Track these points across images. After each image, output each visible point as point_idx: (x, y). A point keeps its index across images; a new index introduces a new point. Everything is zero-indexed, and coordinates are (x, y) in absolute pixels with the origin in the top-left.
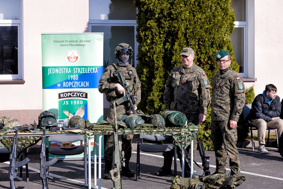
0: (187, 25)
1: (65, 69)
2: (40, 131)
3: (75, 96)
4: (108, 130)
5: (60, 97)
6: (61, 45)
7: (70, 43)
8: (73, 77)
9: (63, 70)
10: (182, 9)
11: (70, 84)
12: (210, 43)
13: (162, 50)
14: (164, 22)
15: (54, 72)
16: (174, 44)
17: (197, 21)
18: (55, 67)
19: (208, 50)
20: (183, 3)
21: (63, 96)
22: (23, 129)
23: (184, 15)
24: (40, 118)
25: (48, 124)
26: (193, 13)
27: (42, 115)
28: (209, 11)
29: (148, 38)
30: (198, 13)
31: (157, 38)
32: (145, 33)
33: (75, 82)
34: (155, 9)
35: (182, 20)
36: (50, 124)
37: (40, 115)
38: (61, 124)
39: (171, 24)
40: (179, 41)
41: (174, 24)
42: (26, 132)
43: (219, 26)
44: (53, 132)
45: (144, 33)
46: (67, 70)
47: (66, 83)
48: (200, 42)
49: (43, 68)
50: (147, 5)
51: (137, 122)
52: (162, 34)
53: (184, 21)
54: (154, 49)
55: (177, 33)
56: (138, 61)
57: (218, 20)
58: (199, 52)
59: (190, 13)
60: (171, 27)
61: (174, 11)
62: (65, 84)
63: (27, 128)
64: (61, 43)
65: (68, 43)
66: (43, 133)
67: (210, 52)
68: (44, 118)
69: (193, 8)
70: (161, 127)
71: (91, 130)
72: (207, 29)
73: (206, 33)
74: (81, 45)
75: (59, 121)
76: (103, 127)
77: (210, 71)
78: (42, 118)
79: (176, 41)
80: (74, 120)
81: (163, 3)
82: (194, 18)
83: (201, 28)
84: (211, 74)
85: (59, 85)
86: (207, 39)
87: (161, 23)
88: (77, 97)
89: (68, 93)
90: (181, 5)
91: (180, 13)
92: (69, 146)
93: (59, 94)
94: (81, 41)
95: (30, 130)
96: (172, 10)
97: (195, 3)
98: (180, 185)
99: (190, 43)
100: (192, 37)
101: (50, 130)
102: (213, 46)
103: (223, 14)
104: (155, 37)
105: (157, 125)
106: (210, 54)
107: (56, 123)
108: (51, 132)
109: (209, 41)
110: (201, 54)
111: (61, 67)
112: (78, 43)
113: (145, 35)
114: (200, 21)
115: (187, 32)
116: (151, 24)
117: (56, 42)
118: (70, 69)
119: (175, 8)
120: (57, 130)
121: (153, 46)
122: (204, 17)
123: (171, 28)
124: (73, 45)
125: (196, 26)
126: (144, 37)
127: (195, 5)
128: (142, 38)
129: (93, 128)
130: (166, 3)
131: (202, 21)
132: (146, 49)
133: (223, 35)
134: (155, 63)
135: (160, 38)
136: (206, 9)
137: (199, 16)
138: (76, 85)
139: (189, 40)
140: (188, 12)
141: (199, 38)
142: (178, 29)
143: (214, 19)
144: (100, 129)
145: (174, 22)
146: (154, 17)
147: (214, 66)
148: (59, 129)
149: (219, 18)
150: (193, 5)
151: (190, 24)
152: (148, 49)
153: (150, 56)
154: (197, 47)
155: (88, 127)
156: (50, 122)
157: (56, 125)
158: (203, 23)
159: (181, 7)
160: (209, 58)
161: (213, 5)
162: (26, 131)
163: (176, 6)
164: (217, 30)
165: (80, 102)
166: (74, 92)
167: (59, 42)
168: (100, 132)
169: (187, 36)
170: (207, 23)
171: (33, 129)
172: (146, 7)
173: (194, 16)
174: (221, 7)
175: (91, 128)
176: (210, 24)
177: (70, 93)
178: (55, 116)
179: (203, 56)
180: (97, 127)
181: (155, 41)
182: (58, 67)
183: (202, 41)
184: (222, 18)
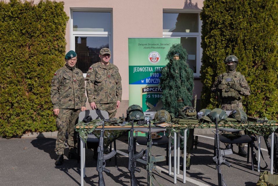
0: (245, 33)
1: (147, 68)
2: (129, 124)
3: (156, 90)
4: (193, 124)
5: (143, 92)
6: (145, 48)
7: (152, 46)
8: (154, 75)
9: (146, 68)
10: (241, 20)
11: (151, 81)
12: (264, 48)
13: (224, 54)
14: (225, 31)
15: (138, 70)
16: (234, 49)
17: (253, 30)
18: (139, 67)
19: (261, 54)
20: (242, 15)
21: (146, 90)
22: (112, 122)
23: (242, 25)
24: (128, 111)
25: (136, 117)
26: (250, 24)
27: (130, 109)
28: (263, 21)
29: (212, 44)
30: (254, 23)
31: (220, 44)
32: (210, 41)
33: (156, 79)
34: (219, 20)
35: (241, 29)
36: (138, 118)
37: (129, 109)
38: (148, 117)
39: (232, 33)
40: (238, 46)
41: (234, 32)
42: (115, 126)
43: (272, 33)
44: (141, 126)
45: (208, 40)
46: (149, 69)
47: (148, 79)
48: (255, 47)
49: (130, 67)
50: (211, 18)
51: (221, 117)
52: (224, 41)
53: (243, 30)
54: (217, 53)
55: (237, 40)
56: (202, 63)
57: (271, 28)
58: (255, 55)
59: (247, 23)
60: (231, 34)
61: (234, 22)
62: (148, 81)
63: (115, 122)
64: (145, 46)
65: (150, 46)
66: (131, 127)
67: (263, 55)
68: (132, 112)
69: (250, 19)
70: (244, 122)
71: (177, 124)
72: (262, 36)
73: (260, 40)
74: (162, 48)
75: (146, 115)
76: (189, 121)
77: (263, 70)
78: (130, 112)
79: (236, 47)
80: (160, 114)
81: (225, 15)
82: (251, 27)
83: (257, 36)
84: (265, 73)
85: (143, 81)
86: (261, 45)
87: (223, 32)
88: (158, 91)
89: (150, 88)
90: (240, 17)
91: (239, 24)
92: (155, 137)
93: (143, 89)
94: (162, 44)
95: (119, 123)
96: (233, 21)
97: (251, 15)
98: (267, 183)
99: (248, 47)
100: (249, 43)
101: (137, 124)
102: (266, 50)
103: (274, 24)
104: (218, 44)
105: (240, 120)
106: (263, 56)
107: (143, 117)
108: (139, 125)
109: (263, 46)
110: (256, 57)
111: (145, 66)
112: (158, 46)
113: (210, 42)
114: (255, 30)
115: (244, 38)
116: (214, 33)
117: (140, 45)
118: (152, 68)
119: (235, 19)
120: (145, 123)
121: (216, 50)
122: (259, 27)
123: (232, 36)
124: (155, 48)
125: (252, 34)
126: (209, 44)
127: (252, 17)
128: (207, 44)
129: (179, 122)
130: (227, 16)
131: (257, 30)
132: (210, 54)
133: (274, 41)
134: (218, 64)
135: (222, 44)
136: (261, 19)
137: (255, 25)
138: (157, 81)
139: (246, 45)
140: (246, 22)
141: (255, 44)
142: (237, 36)
143: (267, 28)
144: (186, 123)
145: (234, 31)
146: (217, 27)
147: (267, 66)
148: (147, 123)
149: (271, 27)
150: (250, 17)
151: (248, 32)
152: (211, 53)
153: (214, 59)
154: (253, 51)
155: (175, 121)
156: (138, 116)
157: (144, 118)
158: (258, 31)
159: (240, 18)
160: (262, 60)
161: (266, 17)
162: (115, 124)
163: (236, 18)
164: (269, 37)
165: (160, 96)
166: (155, 87)
167: (143, 45)
168: (186, 126)
169: (245, 42)
170: (261, 32)
171: (122, 123)
172: (210, 19)
173: (251, 25)
174: (272, 18)
175: (177, 122)
176: (264, 32)
177: (151, 88)
178: (142, 110)
179: (257, 58)
180: (183, 121)
181: (218, 47)
182: (142, 66)
183: (257, 46)
184: (274, 27)
